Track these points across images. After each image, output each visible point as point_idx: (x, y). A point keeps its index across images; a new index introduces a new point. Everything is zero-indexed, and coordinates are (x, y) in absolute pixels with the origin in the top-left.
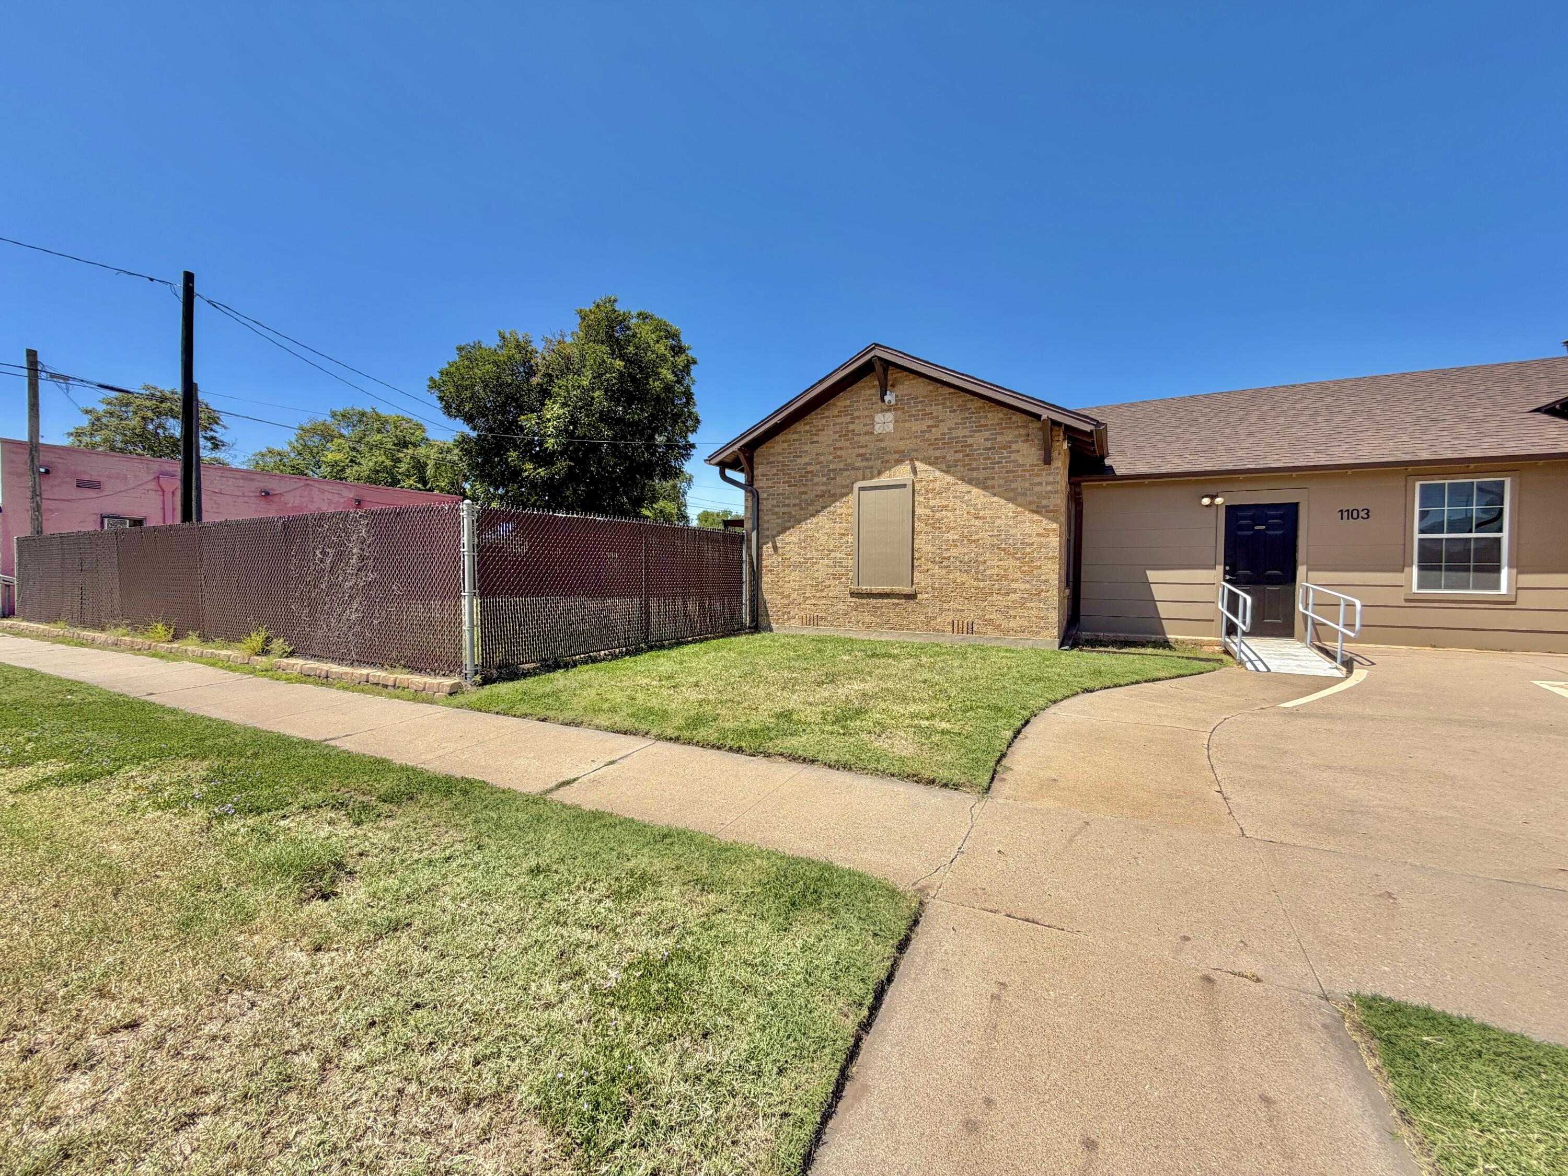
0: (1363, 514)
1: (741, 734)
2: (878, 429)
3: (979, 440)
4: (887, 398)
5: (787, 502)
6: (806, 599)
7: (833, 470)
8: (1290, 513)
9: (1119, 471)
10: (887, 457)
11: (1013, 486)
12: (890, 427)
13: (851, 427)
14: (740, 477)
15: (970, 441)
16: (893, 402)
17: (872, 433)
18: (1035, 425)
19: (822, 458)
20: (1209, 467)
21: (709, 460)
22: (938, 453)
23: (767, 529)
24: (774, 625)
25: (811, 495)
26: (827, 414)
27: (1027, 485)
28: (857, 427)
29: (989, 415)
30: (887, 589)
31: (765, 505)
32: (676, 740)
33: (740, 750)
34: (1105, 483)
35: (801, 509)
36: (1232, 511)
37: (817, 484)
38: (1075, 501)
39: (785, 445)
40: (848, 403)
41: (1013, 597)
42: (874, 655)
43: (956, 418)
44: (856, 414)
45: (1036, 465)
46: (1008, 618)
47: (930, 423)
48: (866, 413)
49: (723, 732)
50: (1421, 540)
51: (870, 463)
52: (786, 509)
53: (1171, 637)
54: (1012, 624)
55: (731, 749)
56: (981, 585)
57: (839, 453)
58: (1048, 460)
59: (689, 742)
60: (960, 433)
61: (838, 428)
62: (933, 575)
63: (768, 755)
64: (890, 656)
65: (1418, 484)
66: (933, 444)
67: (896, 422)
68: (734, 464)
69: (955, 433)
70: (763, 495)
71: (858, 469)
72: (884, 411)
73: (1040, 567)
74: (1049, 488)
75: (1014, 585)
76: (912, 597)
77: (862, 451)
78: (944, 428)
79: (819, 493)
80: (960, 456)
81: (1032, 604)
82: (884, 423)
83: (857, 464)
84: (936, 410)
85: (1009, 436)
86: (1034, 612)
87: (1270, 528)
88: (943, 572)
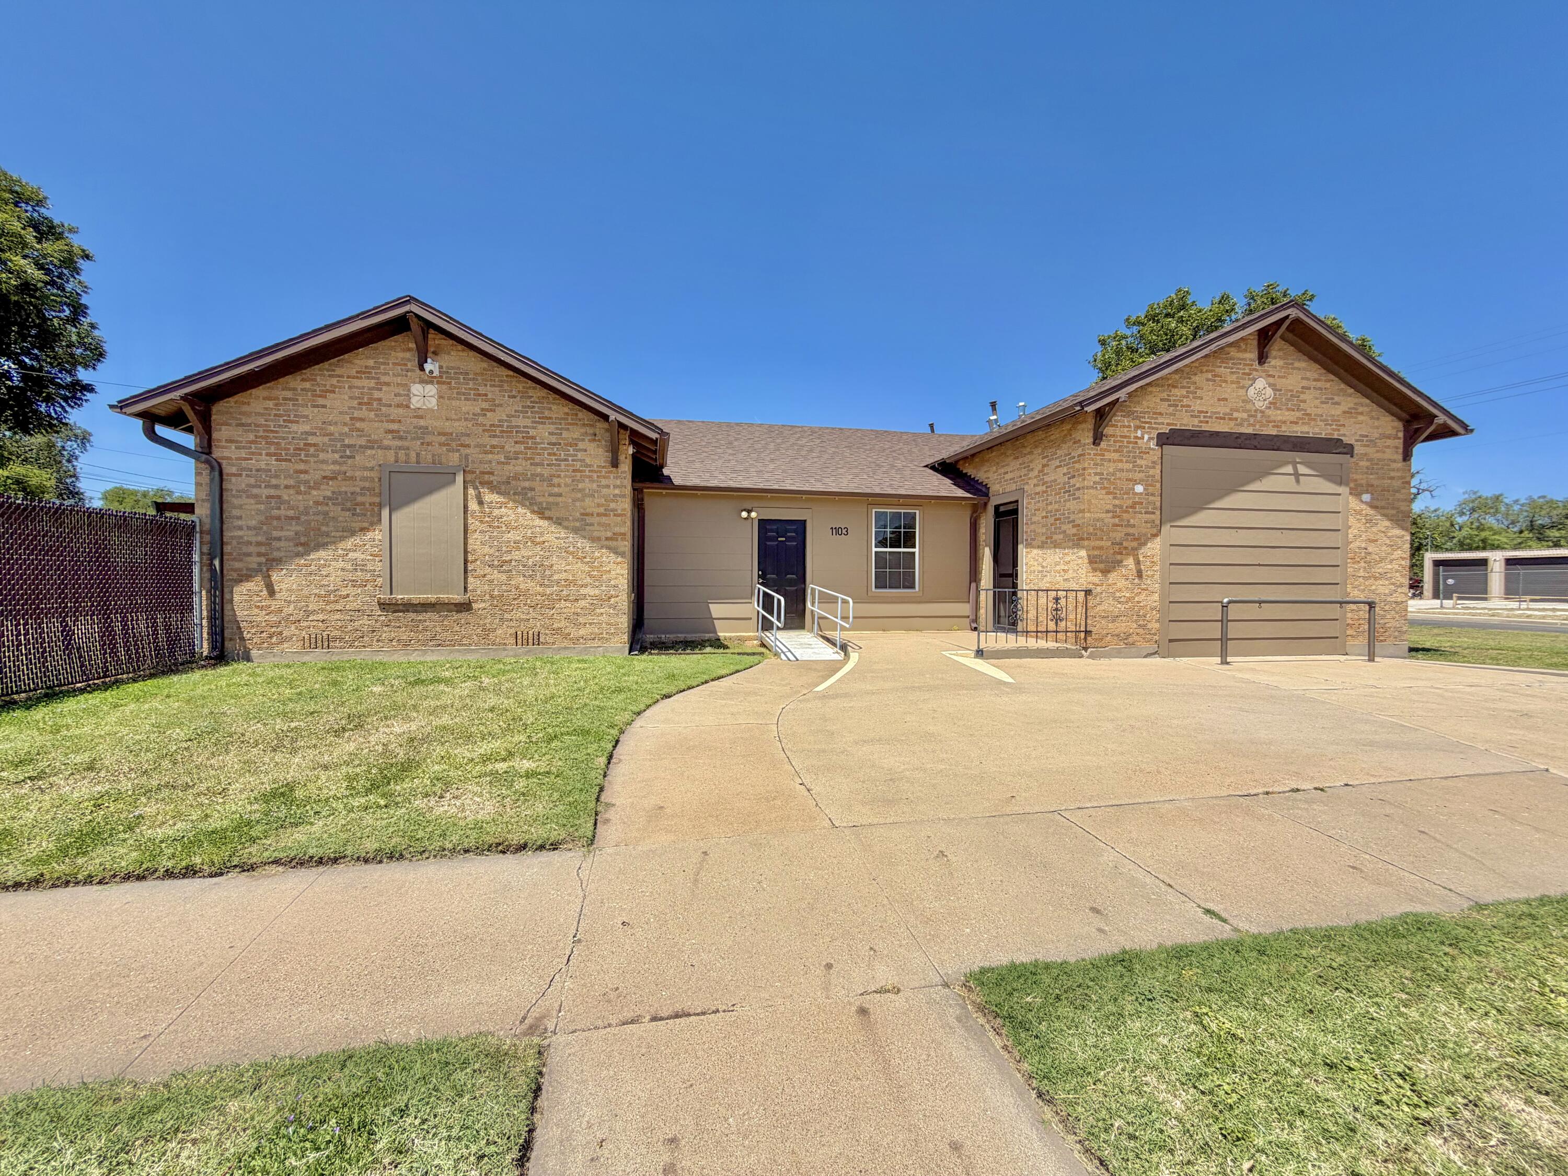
0: (844, 531)
1: (191, 844)
2: (415, 402)
3: (543, 432)
4: (428, 367)
5: (274, 481)
6: (308, 613)
7: (349, 446)
8: (801, 526)
9: (677, 481)
10: (428, 438)
11: (580, 486)
12: (433, 403)
13: (377, 394)
14: (189, 440)
15: (532, 432)
16: (436, 373)
17: (409, 407)
18: (602, 425)
19: (331, 428)
20: (746, 484)
21: (122, 406)
22: (495, 442)
23: (240, 518)
24: (254, 653)
25: (314, 476)
26: (338, 371)
27: (595, 486)
28: (385, 395)
29: (554, 407)
30: (432, 597)
31: (233, 484)
32: (36, 883)
33: (190, 872)
34: (664, 492)
35: (299, 493)
36: (763, 523)
37: (323, 462)
38: (639, 506)
39: (271, 404)
40: (371, 363)
41: (582, 603)
43: (517, 405)
44: (384, 379)
45: (603, 467)
46: (578, 625)
47: (485, 405)
48: (399, 380)
49: (152, 849)
50: (877, 553)
51: (406, 444)
52: (272, 492)
53: (721, 635)
55: (169, 874)
56: (548, 591)
57: (358, 425)
58: (615, 464)
59: (66, 882)
60: (521, 422)
61: (357, 392)
62: (491, 581)
63: (248, 868)
64: (439, 681)
65: (874, 511)
66: (490, 431)
67: (441, 397)
68: (175, 420)
69: (515, 422)
70: (227, 469)
71: (388, 448)
72: (422, 382)
73: (609, 571)
74: (617, 491)
75: (583, 591)
76: (465, 607)
77: (395, 426)
78: (501, 414)
79: (328, 474)
80: (521, 447)
81: (602, 611)
83: (386, 442)
84: (492, 392)
85: (575, 433)
86: (604, 618)
87: (789, 539)
88: (503, 577)
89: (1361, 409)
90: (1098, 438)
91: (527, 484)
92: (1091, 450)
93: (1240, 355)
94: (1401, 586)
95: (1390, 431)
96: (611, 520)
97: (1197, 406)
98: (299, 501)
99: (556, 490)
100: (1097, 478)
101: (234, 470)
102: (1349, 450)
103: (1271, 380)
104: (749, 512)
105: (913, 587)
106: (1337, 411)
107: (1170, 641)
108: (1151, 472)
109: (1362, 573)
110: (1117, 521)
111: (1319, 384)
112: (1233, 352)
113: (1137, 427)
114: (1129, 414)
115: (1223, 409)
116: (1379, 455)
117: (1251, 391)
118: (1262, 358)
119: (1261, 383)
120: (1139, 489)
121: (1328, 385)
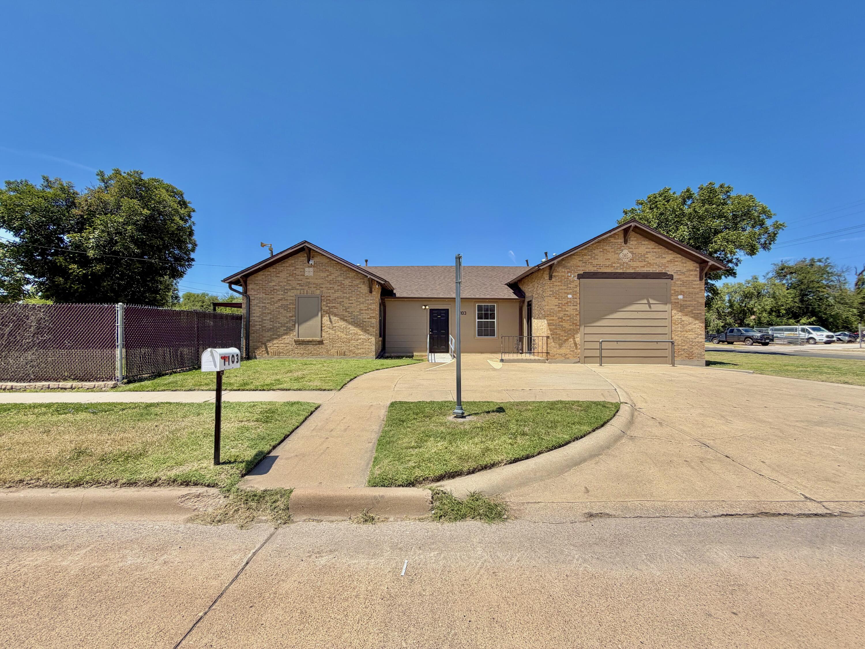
0: (465, 313)
1: (263, 386)
2: (306, 274)
3: (347, 282)
4: (310, 262)
5: (264, 301)
6: (274, 344)
7: (286, 289)
8: (447, 311)
9: (398, 295)
10: (310, 286)
11: (359, 300)
12: (311, 274)
13: (295, 272)
14: (240, 289)
15: (343, 282)
16: (313, 264)
17: (304, 275)
18: (366, 279)
19: (281, 284)
20: (424, 296)
21: (224, 281)
22: (331, 286)
23: (254, 313)
24: (257, 357)
25: (276, 299)
26: (283, 265)
27: (364, 300)
28: (297, 272)
29: (350, 273)
30: (311, 339)
31: (253, 303)
32: (239, 390)
33: (264, 390)
34: (394, 299)
35: (271, 305)
36: (431, 310)
37: (279, 295)
38: (383, 306)
39: (264, 277)
40: (293, 262)
41: (359, 341)
42: (306, 364)
43: (338, 273)
44: (297, 267)
45: (366, 293)
46: (358, 349)
47: (328, 274)
48: (301, 267)
49: (257, 386)
50: (478, 322)
51: (303, 288)
52: (263, 305)
53: (414, 355)
54: (359, 351)
55: (260, 390)
56: (348, 337)
57: (289, 282)
58: (371, 292)
59: (243, 390)
60: (340, 279)
61: (289, 272)
62: (330, 333)
63: (274, 390)
64: (312, 364)
65: (477, 305)
66: (330, 282)
67: (314, 272)
68: (237, 283)
69: (338, 279)
70: (251, 298)
71: (298, 289)
72: (309, 267)
73: (369, 330)
74: (371, 302)
75: (360, 337)
76: (321, 342)
77: (300, 282)
78: (333, 276)
79: (280, 298)
80: (340, 287)
81: (366, 344)
82: (309, 272)
83: (297, 288)
84: (330, 269)
85: (358, 282)
86: (367, 347)
87: (442, 316)
88: (333, 332)
89: (676, 259)
90: (551, 278)
91: (341, 300)
92: (549, 282)
93: (616, 241)
94: (701, 335)
95: (692, 268)
96: (370, 312)
97: (595, 262)
98: (272, 308)
99: (351, 302)
100: (551, 293)
101: (253, 298)
102: (671, 277)
103: (631, 250)
104: (425, 306)
105: (494, 335)
106: (664, 261)
107: (585, 357)
108: (575, 289)
109: (679, 329)
110: (560, 309)
111: (655, 250)
112: (612, 240)
113: (568, 272)
114: (565, 267)
115: (608, 263)
116: (686, 279)
117: (621, 255)
118: (626, 242)
119: (625, 252)
120: (570, 296)
121: (659, 250)
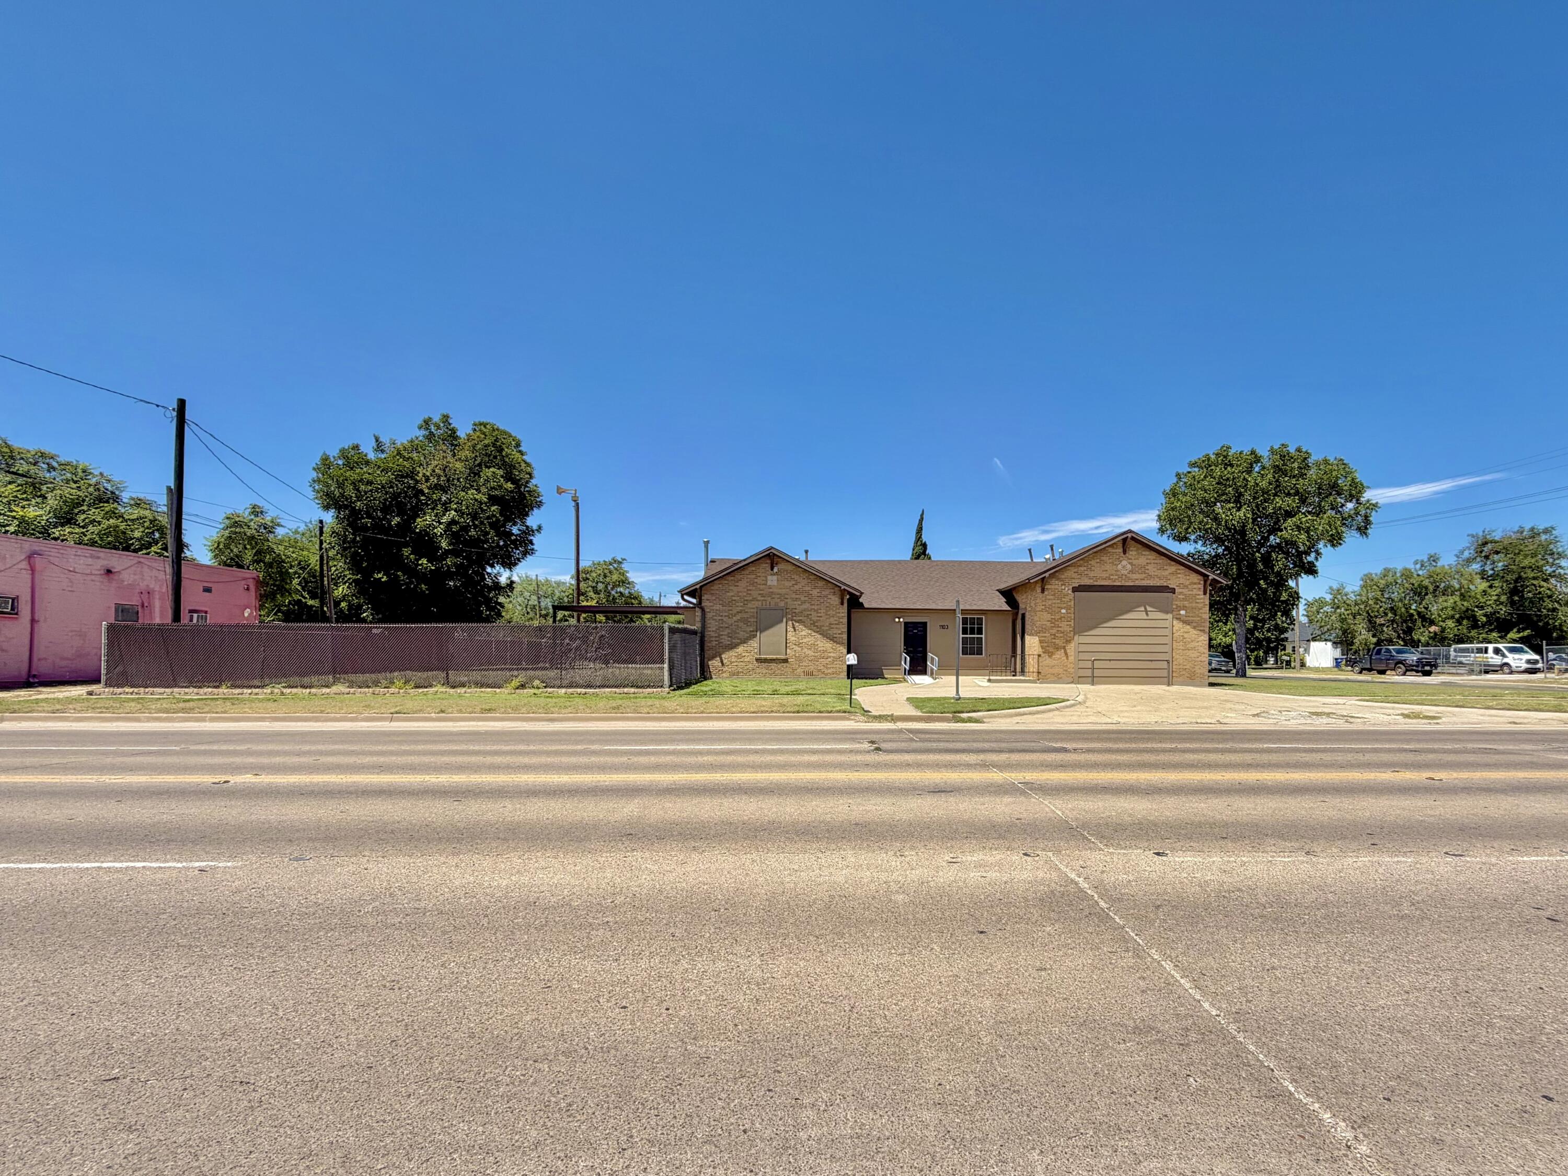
0: (946, 628)
2: (769, 583)
3: (815, 592)
4: (775, 571)
5: (721, 614)
6: (731, 663)
7: (746, 600)
8: (924, 625)
9: (866, 606)
10: (773, 596)
11: (829, 613)
12: (775, 583)
13: (756, 580)
14: (694, 600)
15: (811, 593)
16: (777, 572)
17: (766, 584)
18: (837, 589)
19: (740, 594)
20: (897, 606)
22: (797, 596)
23: (709, 628)
24: (713, 677)
25: (734, 612)
26: (743, 572)
27: (833, 613)
28: (759, 581)
29: (819, 582)
30: (774, 657)
31: (709, 615)
34: (859, 611)
35: (729, 618)
36: (906, 624)
37: (737, 606)
38: (850, 618)
39: (721, 586)
40: (754, 569)
41: (829, 660)
43: (806, 581)
44: (758, 574)
45: (836, 606)
46: (828, 668)
47: (794, 583)
48: (764, 576)
50: (963, 638)
51: (765, 599)
52: (720, 618)
53: (885, 676)
54: (829, 671)
56: (816, 654)
57: (749, 592)
58: (842, 604)
60: (807, 588)
61: (749, 581)
62: (795, 651)
65: (961, 617)
66: (795, 592)
67: (778, 581)
68: (691, 593)
69: (804, 588)
71: (759, 601)
72: (771, 575)
73: (840, 647)
74: (840, 614)
75: (829, 655)
76: (786, 661)
77: (762, 592)
78: (799, 586)
79: (739, 610)
80: (806, 599)
81: (837, 663)
82: (772, 580)
83: (759, 598)
84: (796, 577)
85: (826, 592)
86: (838, 666)
87: (919, 631)
88: (800, 649)
89: (1179, 571)
90: (1043, 591)
91: (809, 613)
92: (1041, 595)
93: (1114, 551)
94: (1204, 653)
95: (1196, 581)
96: (841, 626)
97: (1092, 574)
98: (730, 621)
99: (819, 615)
100: (1044, 607)
101: (708, 610)
102: (1173, 591)
103: (1130, 561)
104: (899, 618)
105: (982, 654)
106: (1166, 573)
107: (1079, 677)
108: (1069, 604)
109: (1181, 647)
110: (1053, 625)
111: (1156, 561)
112: (1110, 550)
113: (1062, 585)
114: (1058, 579)
115: (1105, 575)
116: (1190, 593)
117: (1120, 567)
118: (1125, 552)
119: (1124, 563)
120: (1063, 611)
121: (1161, 561)
